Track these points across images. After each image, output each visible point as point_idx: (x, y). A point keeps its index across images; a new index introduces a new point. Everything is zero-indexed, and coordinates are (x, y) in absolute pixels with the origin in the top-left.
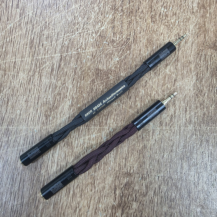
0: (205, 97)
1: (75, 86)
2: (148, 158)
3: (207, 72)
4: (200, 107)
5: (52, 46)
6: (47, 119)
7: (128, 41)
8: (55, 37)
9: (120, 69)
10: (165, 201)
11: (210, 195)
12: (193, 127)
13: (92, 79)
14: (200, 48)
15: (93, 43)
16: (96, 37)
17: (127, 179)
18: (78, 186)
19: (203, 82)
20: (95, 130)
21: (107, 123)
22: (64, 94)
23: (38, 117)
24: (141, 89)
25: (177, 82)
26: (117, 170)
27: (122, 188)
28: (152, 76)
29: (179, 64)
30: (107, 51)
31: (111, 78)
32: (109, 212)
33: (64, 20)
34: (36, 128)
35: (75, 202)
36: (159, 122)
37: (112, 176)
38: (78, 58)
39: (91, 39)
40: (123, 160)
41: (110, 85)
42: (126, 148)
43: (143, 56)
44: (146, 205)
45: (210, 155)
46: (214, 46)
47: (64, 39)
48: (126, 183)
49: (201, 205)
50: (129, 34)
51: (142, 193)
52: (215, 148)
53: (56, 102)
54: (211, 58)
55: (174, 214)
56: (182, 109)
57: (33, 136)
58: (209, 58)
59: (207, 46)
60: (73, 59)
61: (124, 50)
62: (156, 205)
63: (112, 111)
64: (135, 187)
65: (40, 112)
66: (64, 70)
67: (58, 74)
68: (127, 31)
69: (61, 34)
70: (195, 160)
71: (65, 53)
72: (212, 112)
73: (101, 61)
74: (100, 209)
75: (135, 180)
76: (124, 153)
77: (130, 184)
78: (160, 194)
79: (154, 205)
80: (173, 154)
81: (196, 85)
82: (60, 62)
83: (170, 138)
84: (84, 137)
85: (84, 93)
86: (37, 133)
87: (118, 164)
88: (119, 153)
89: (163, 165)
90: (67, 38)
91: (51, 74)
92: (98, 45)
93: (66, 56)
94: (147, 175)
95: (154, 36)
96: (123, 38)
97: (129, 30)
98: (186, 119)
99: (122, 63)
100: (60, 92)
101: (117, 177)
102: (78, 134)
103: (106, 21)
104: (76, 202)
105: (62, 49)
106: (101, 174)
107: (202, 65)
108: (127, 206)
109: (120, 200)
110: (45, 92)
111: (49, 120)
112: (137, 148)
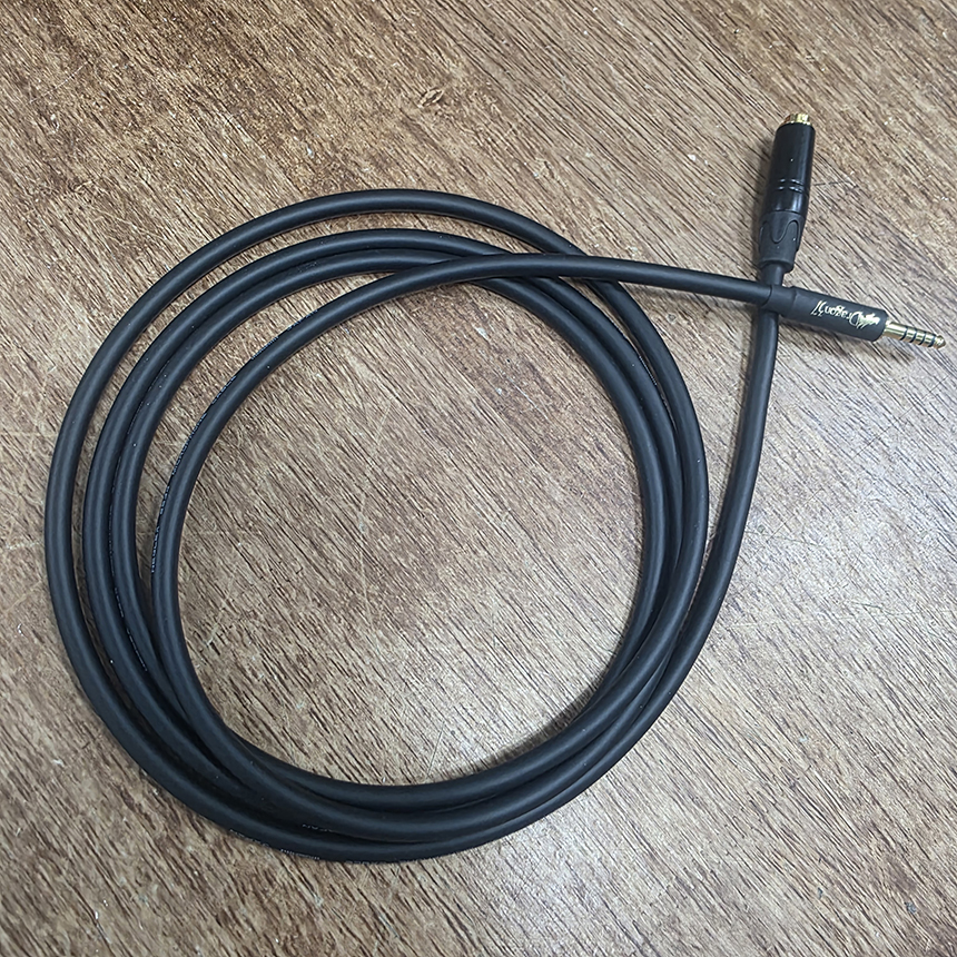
19: (113, 301)
26: (83, 744)
32: (160, 868)
40: (74, 702)
46: (59, 183)
54: (78, 221)
76: (61, 680)
79: (265, 724)
81: (101, 324)
87: (70, 728)
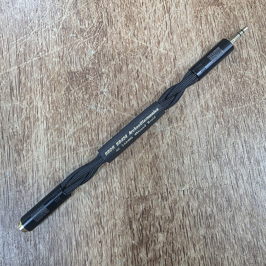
0: (219, 70)
1: (46, 102)
2: (164, 170)
3: (214, 38)
4: (215, 85)
5: (4, 58)
6: (19, 155)
7: (100, 25)
8: (5, 47)
9: (99, 65)
10: (200, 221)
11: (257, 197)
12: (213, 113)
13: (65, 88)
14: (197, 9)
15: (56, 40)
16: (59, 31)
17: (143, 206)
18: (81, 231)
20: (86, 152)
21: (99, 140)
22: (34, 116)
23: (7, 155)
24: (133, 83)
25: (177, 61)
27: (139, 219)
28: (143, 63)
29: (175, 37)
30: (77, 46)
31: (91, 78)
33: (12, 21)
34: (8, 171)
35: (81, 253)
36: (167, 120)
37: (123, 207)
38: (41, 65)
39: (53, 36)
41: (92, 89)
42: (132, 165)
43: (126, 38)
44: (176, 233)
45: (244, 145)
47: (18, 45)
48: (143, 211)
49: (248, 213)
50: (100, 16)
51: (167, 218)
52: (248, 133)
53: (26, 130)
55: (215, 235)
56: (193, 94)
57: (6, 182)
58: (212, 19)
59: (205, 4)
60: (35, 68)
61: (98, 38)
62: (189, 229)
63: (101, 121)
64: (156, 213)
65: (8, 148)
66: (27, 85)
67: (20, 93)
68: (97, 13)
69: (12, 40)
70: (226, 156)
71: (23, 62)
72: (232, 87)
73: (73, 60)
74: (117, 255)
75: (153, 204)
77: (148, 211)
78: (191, 213)
80: (195, 156)
82: (19, 77)
83: (187, 136)
84: (73, 166)
85: (60, 108)
86: (11, 177)
88: (124, 174)
89: (185, 174)
90: (20, 44)
91: (11, 95)
92: (64, 41)
93: (26, 67)
94: (168, 193)
95: (134, 9)
96: (94, 23)
97: (99, 11)
98: (201, 106)
99: (100, 56)
100: (28, 116)
101: (129, 207)
102: (65, 164)
103: (66, 7)
104: (84, 254)
105: (18, 58)
106: (107, 208)
107: (205, 30)
108: (152, 241)
109: (140, 235)
110: (9, 121)
111: (22, 155)
112: (146, 160)
